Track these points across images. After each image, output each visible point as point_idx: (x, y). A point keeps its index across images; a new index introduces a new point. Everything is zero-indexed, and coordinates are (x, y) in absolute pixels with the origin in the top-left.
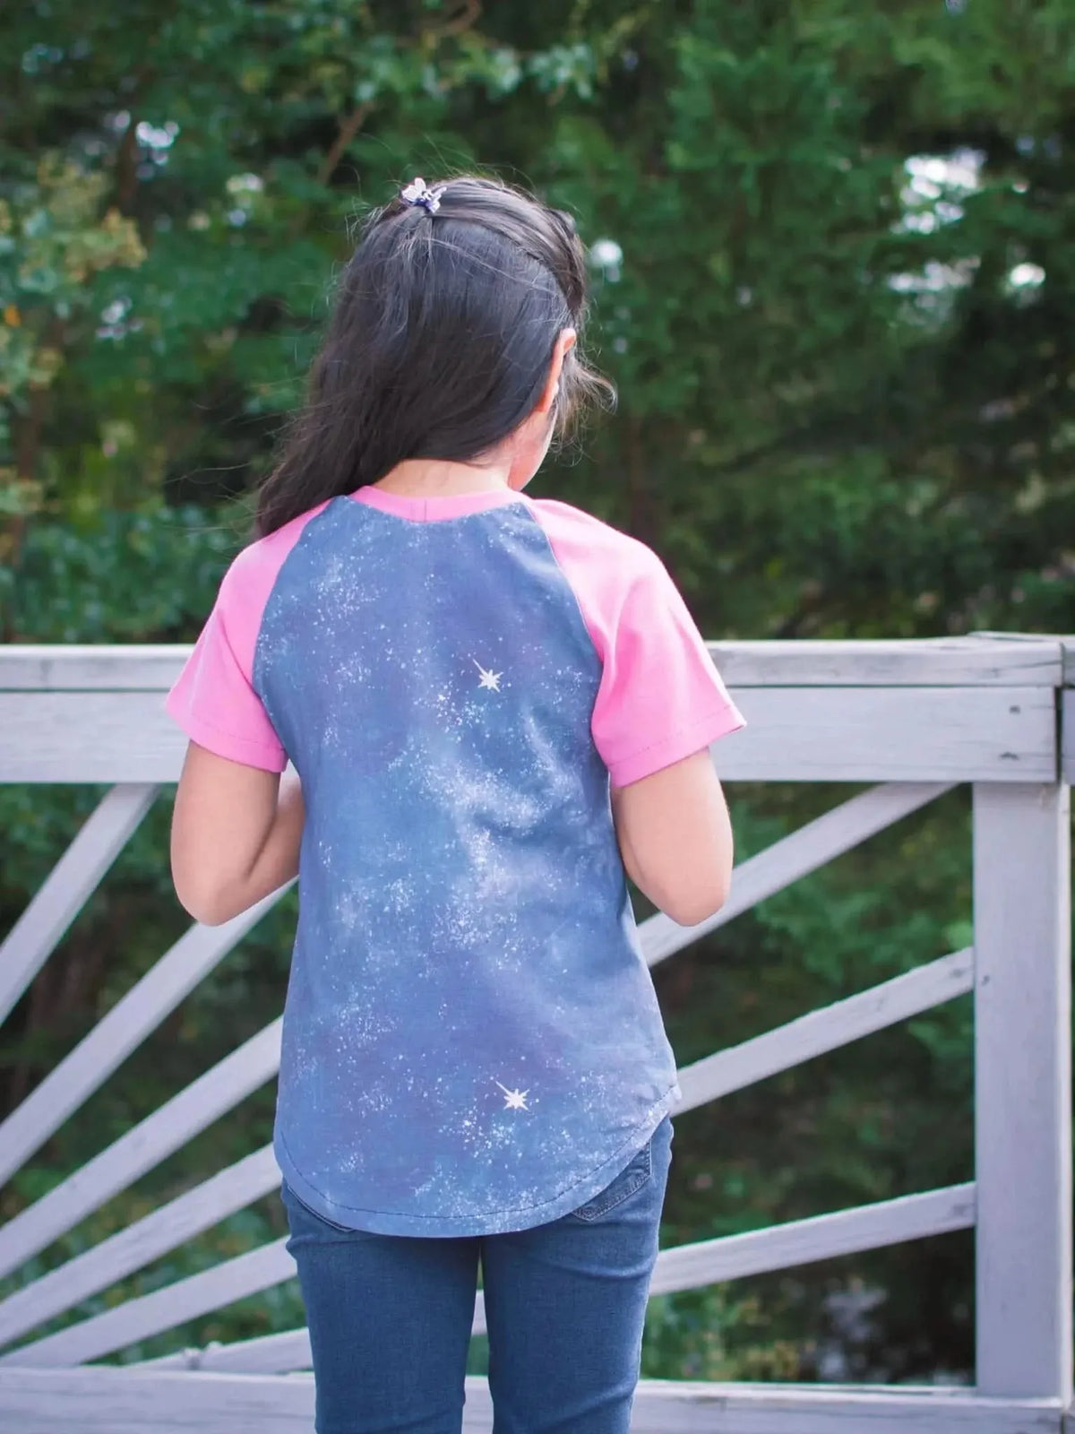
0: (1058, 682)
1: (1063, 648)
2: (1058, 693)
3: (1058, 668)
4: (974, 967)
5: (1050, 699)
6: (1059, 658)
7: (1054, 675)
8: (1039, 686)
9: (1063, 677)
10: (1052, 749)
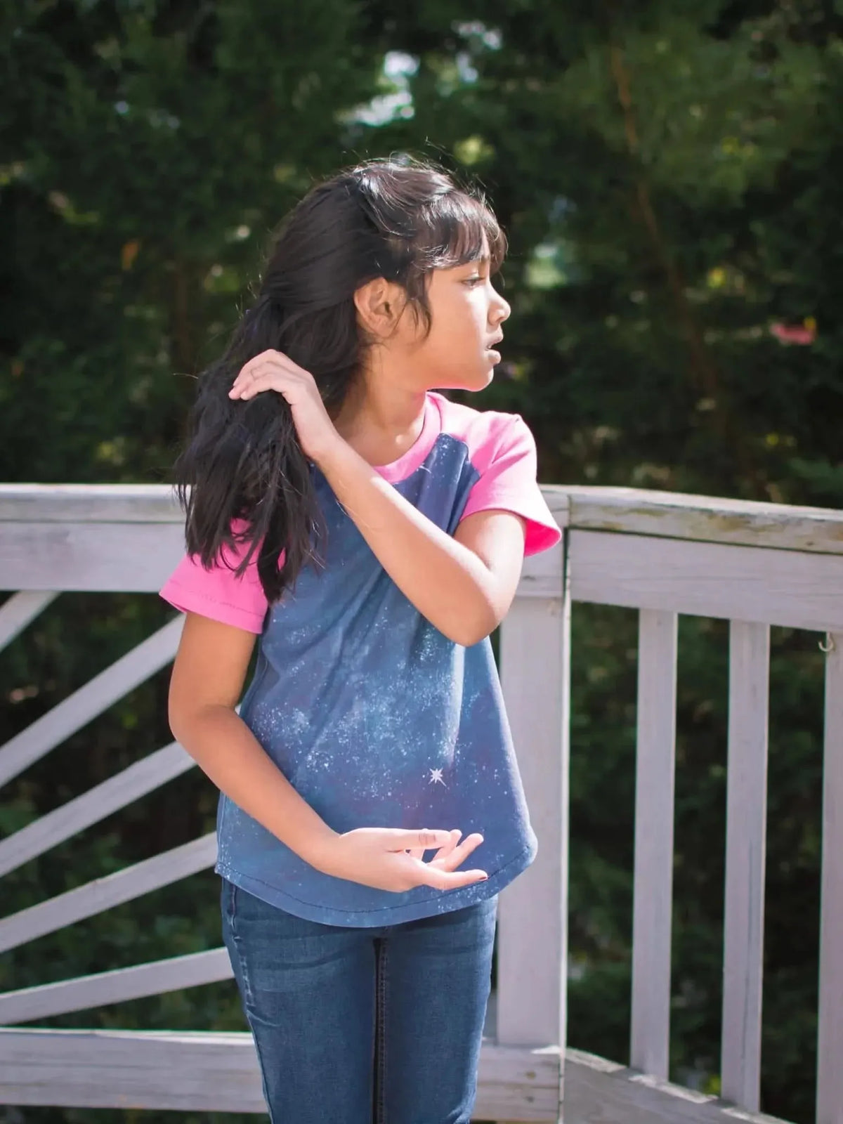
0: (566, 524)
1: (570, 498)
2: (566, 532)
3: (566, 513)
6: (567, 506)
7: (564, 518)
9: (570, 520)
10: (561, 572)
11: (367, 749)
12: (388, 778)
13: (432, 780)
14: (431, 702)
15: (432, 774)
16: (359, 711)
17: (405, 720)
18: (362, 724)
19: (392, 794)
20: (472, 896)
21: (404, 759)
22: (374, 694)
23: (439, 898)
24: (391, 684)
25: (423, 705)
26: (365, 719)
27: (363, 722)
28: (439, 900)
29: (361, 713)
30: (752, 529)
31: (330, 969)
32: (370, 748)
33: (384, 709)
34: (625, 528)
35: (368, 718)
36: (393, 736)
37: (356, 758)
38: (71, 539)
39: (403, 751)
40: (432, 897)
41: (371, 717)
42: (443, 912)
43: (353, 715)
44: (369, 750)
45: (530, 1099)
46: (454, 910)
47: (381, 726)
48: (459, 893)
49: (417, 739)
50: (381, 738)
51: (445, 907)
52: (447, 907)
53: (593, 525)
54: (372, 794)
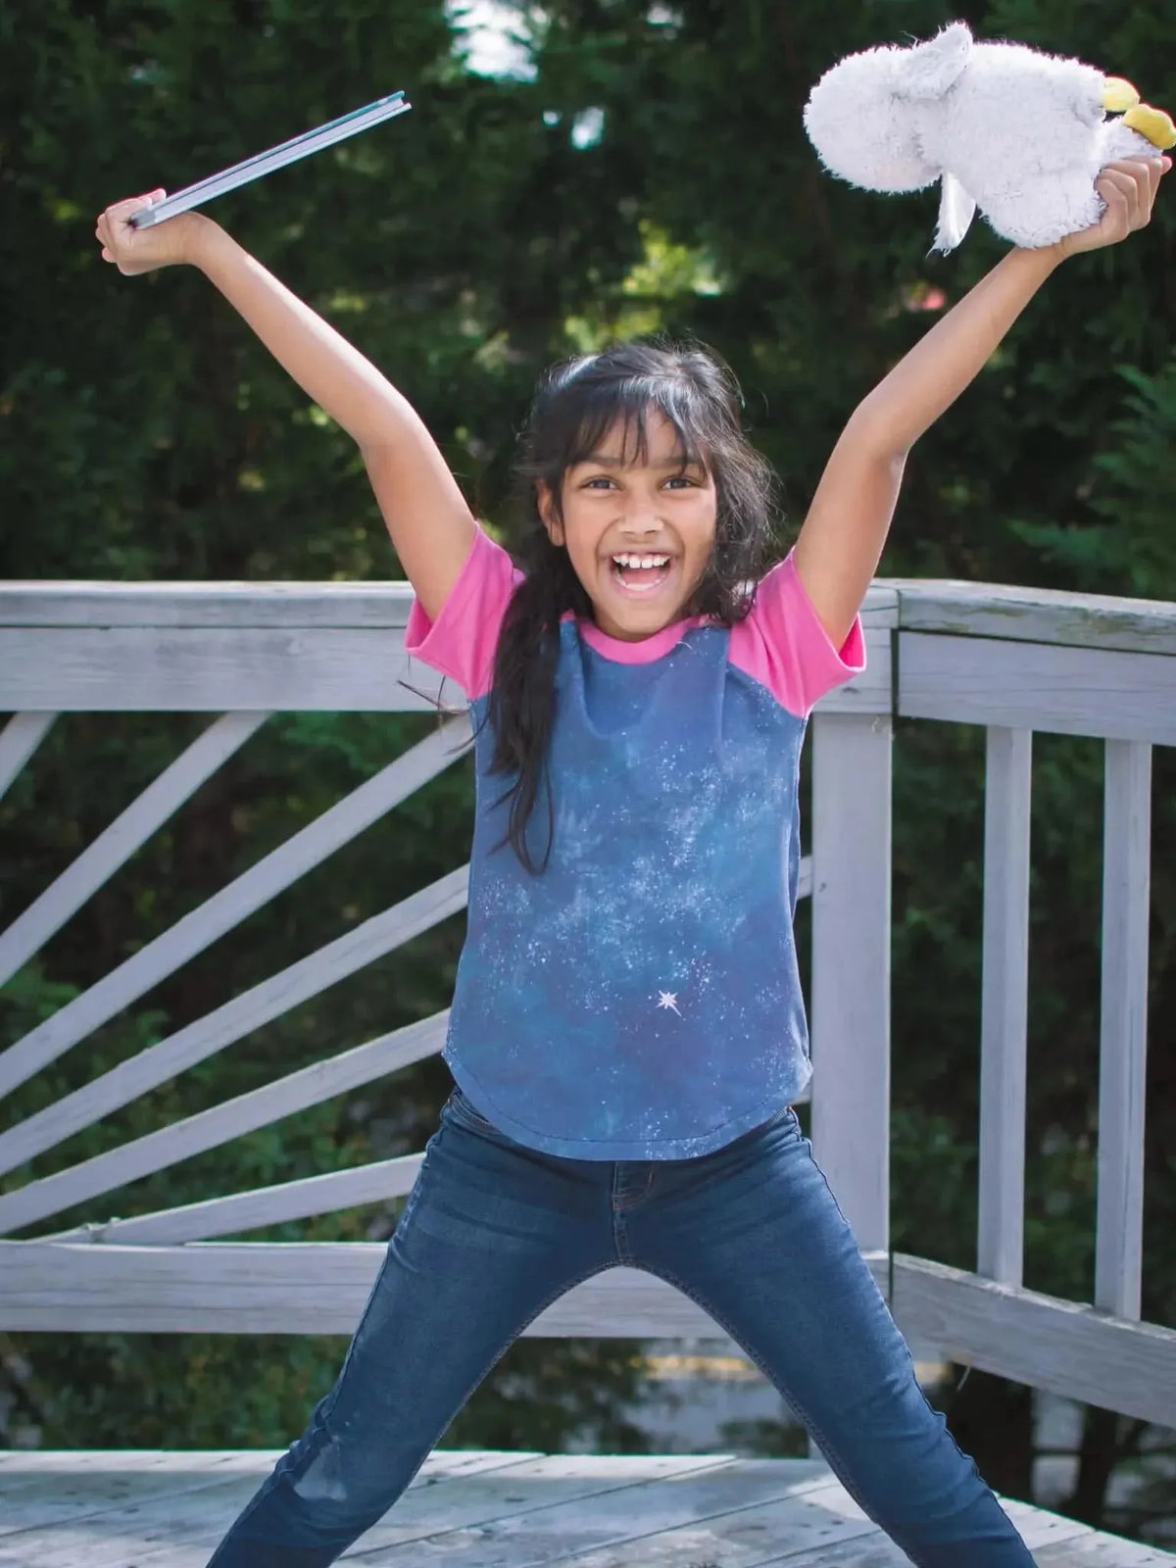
0: (895, 625)
1: (899, 593)
2: (895, 634)
3: (894, 612)
4: (812, 875)
5: (887, 641)
6: (895, 603)
7: (892, 619)
8: (878, 628)
9: (899, 621)
10: (889, 684)
11: (587, 951)
12: (606, 990)
13: (660, 1004)
14: (675, 915)
15: (661, 997)
16: (580, 906)
17: (638, 926)
18: (583, 922)
19: (609, 1010)
20: (689, 1149)
21: (629, 972)
22: (600, 892)
23: (649, 1141)
25: (663, 916)
26: (587, 918)
27: (585, 922)
28: (648, 1144)
29: (584, 911)
30: (1136, 631)
32: (591, 951)
33: (612, 910)
34: (971, 631)
35: (591, 917)
36: (618, 943)
37: (573, 960)
38: (294, 649)
39: (628, 962)
40: (641, 1138)
41: (595, 917)
42: (651, 1159)
43: (574, 910)
44: (588, 954)
46: (665, 1159)
47: (606, 928)
48: (674, 1142)
49: (649, 953)
50: (604, 942)
51: (654, 1153)
52: (657, 1155)
53: (930, 626)
54: (586, 1005)
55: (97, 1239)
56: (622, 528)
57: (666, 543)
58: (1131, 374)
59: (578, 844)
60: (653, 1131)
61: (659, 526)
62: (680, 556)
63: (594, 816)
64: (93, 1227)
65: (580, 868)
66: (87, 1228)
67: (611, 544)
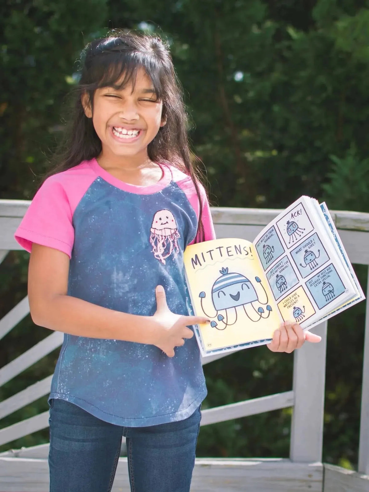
20: (184, 415)
24: (149, 299)
28: (171, 415)
31: (88, 446)
34: (366, 229)
40: (167, 413)
45: (310, 487)
51: (173, 419)
52: (175, 419)
54: (139, 356)
55: (17, 456)
56: (121, 116)
57: (140, 125)
58: (334, 158)
59: (126, 285)
60: (171, 409)
61: (137, 117)
62: (146, 130)
63: (131, 272)
64: (14, 451)
65: (129, 295)
66: (12, 452)
67: (115, 121)
